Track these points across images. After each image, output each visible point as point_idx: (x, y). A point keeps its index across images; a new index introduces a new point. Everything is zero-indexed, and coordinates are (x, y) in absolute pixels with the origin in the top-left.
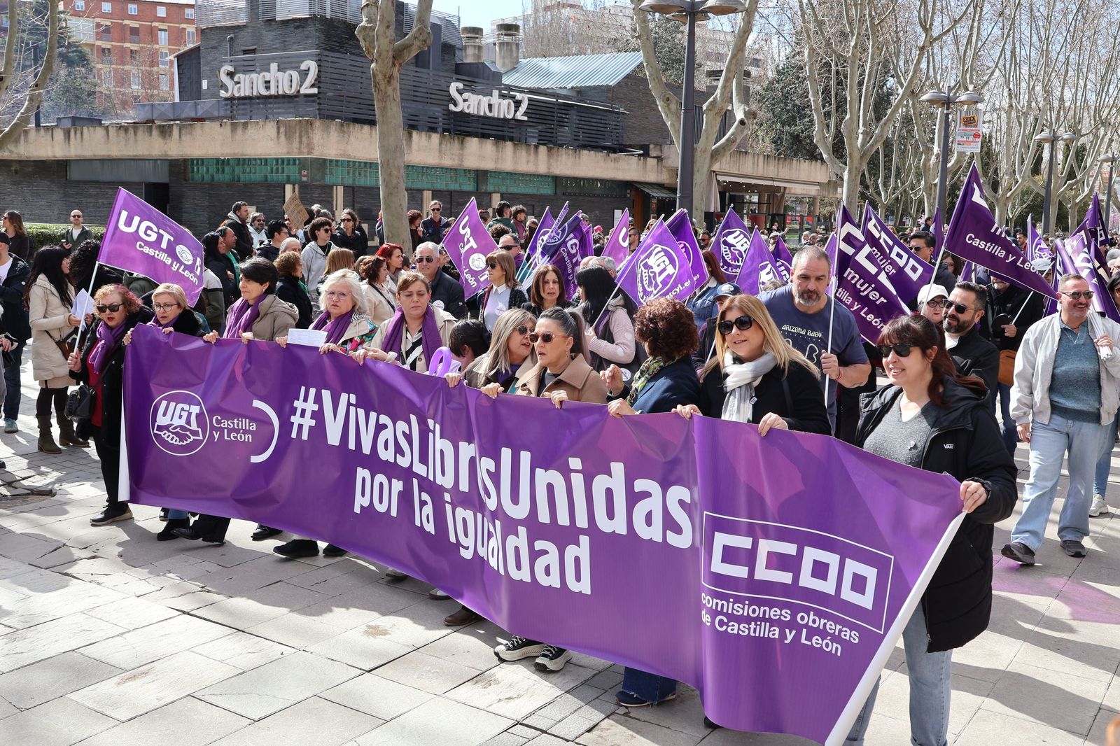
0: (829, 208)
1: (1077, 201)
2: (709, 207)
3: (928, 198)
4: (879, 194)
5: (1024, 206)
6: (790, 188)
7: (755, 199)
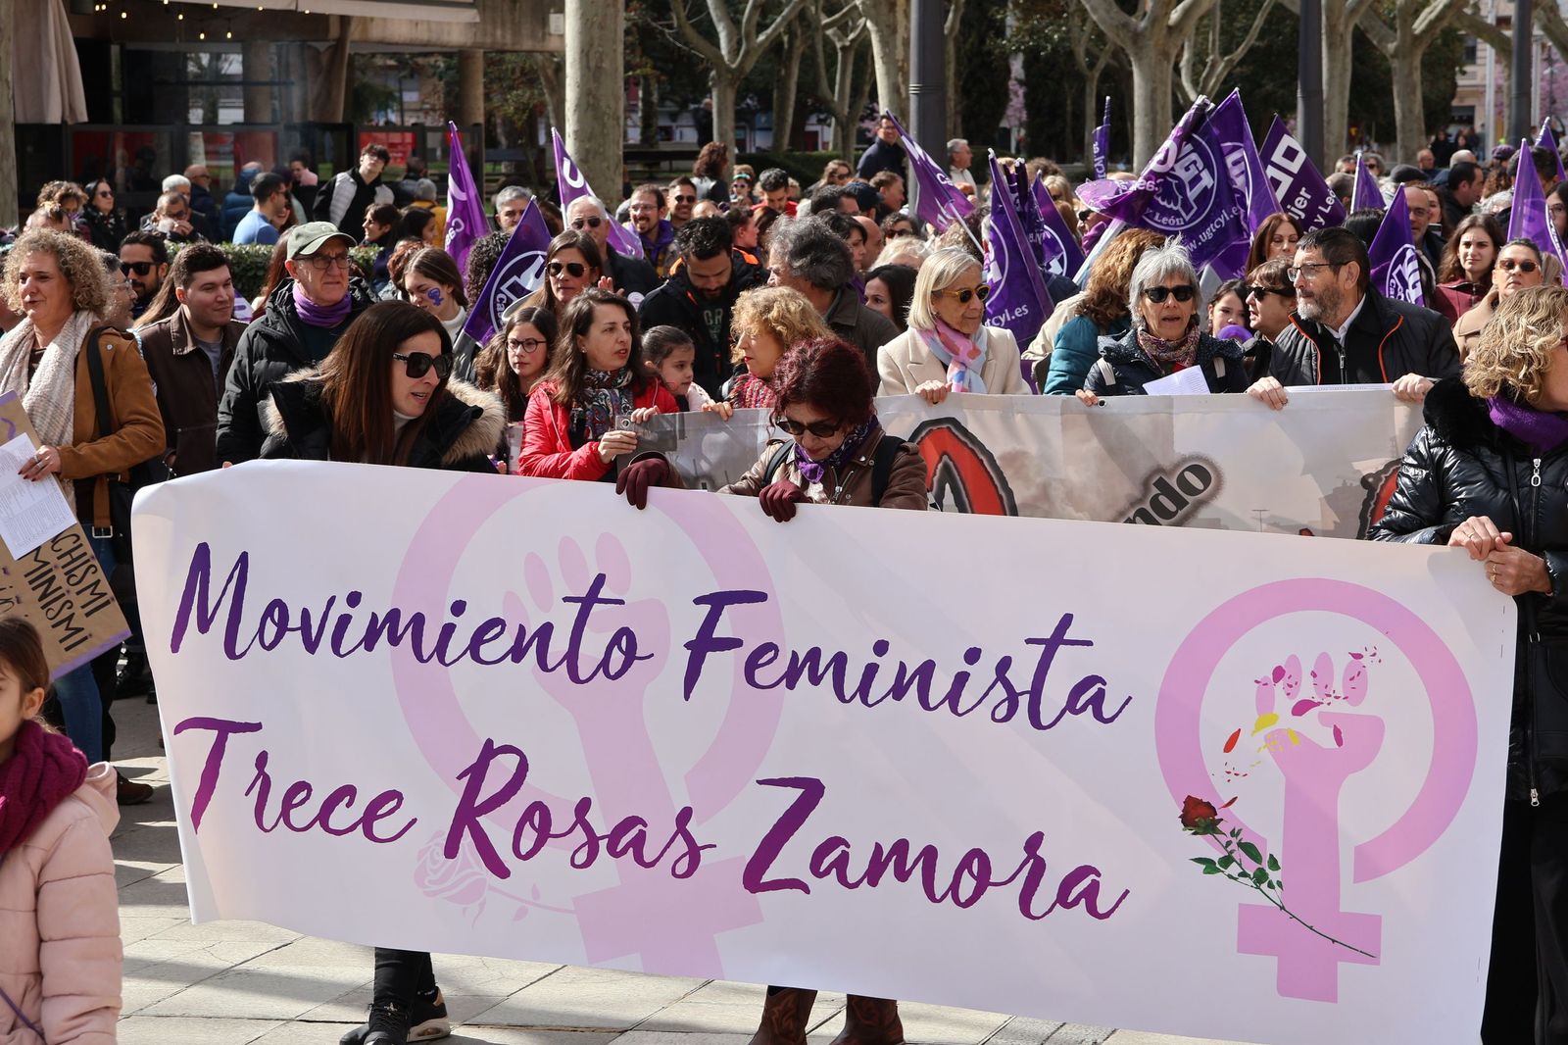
0: (523, 94)
1: (1419, 25)
2: (39, 98)
3: (884, 43)
4: (712, 36)
5: (1239, 53)
6: (366, 21)
7: (233, 65)
